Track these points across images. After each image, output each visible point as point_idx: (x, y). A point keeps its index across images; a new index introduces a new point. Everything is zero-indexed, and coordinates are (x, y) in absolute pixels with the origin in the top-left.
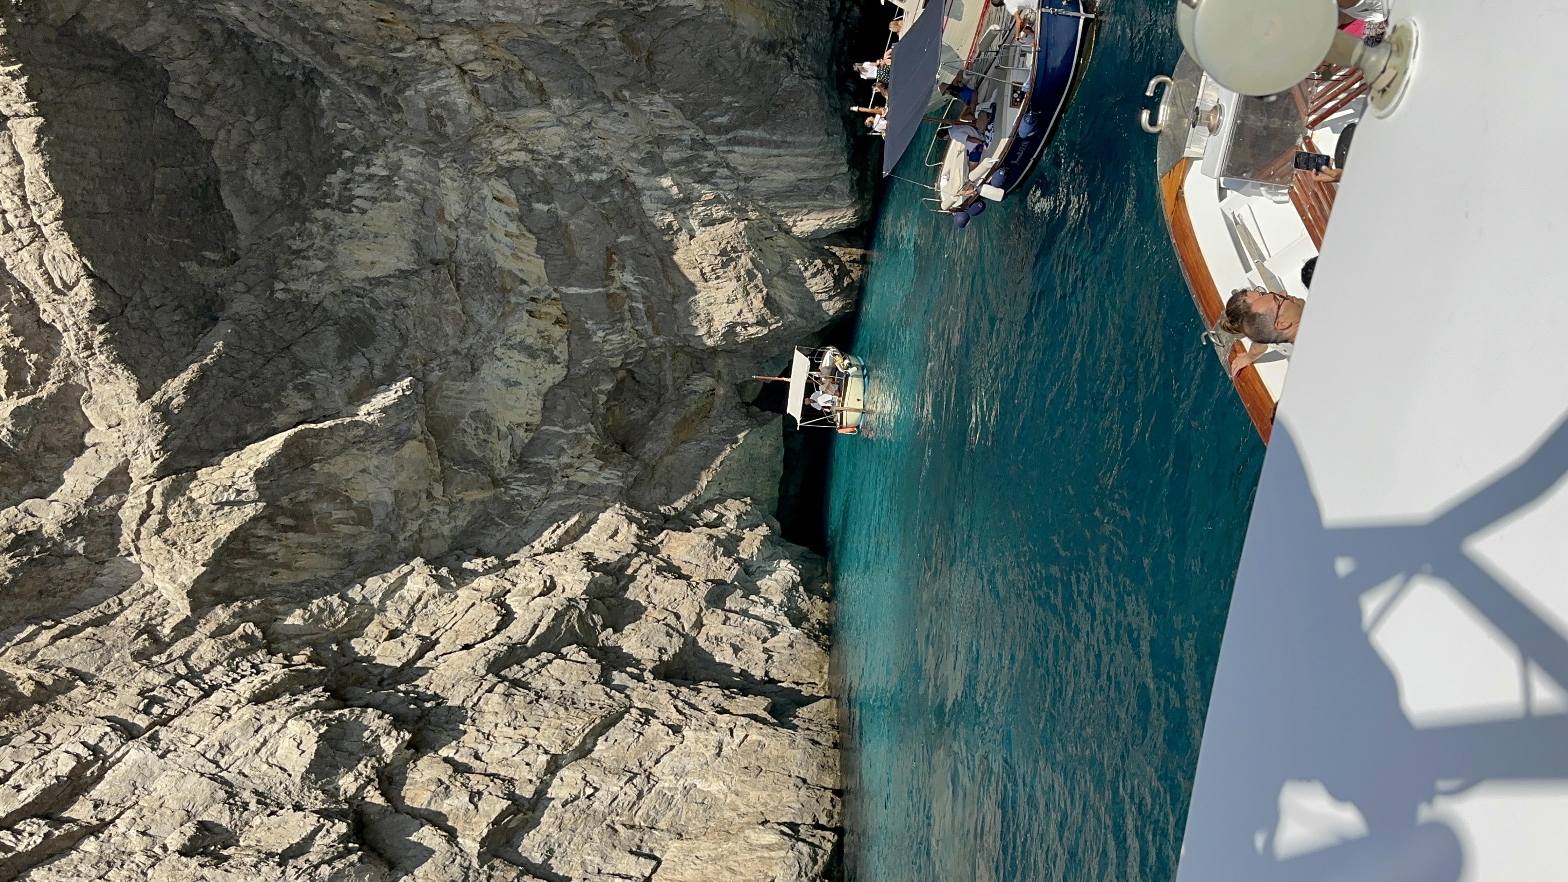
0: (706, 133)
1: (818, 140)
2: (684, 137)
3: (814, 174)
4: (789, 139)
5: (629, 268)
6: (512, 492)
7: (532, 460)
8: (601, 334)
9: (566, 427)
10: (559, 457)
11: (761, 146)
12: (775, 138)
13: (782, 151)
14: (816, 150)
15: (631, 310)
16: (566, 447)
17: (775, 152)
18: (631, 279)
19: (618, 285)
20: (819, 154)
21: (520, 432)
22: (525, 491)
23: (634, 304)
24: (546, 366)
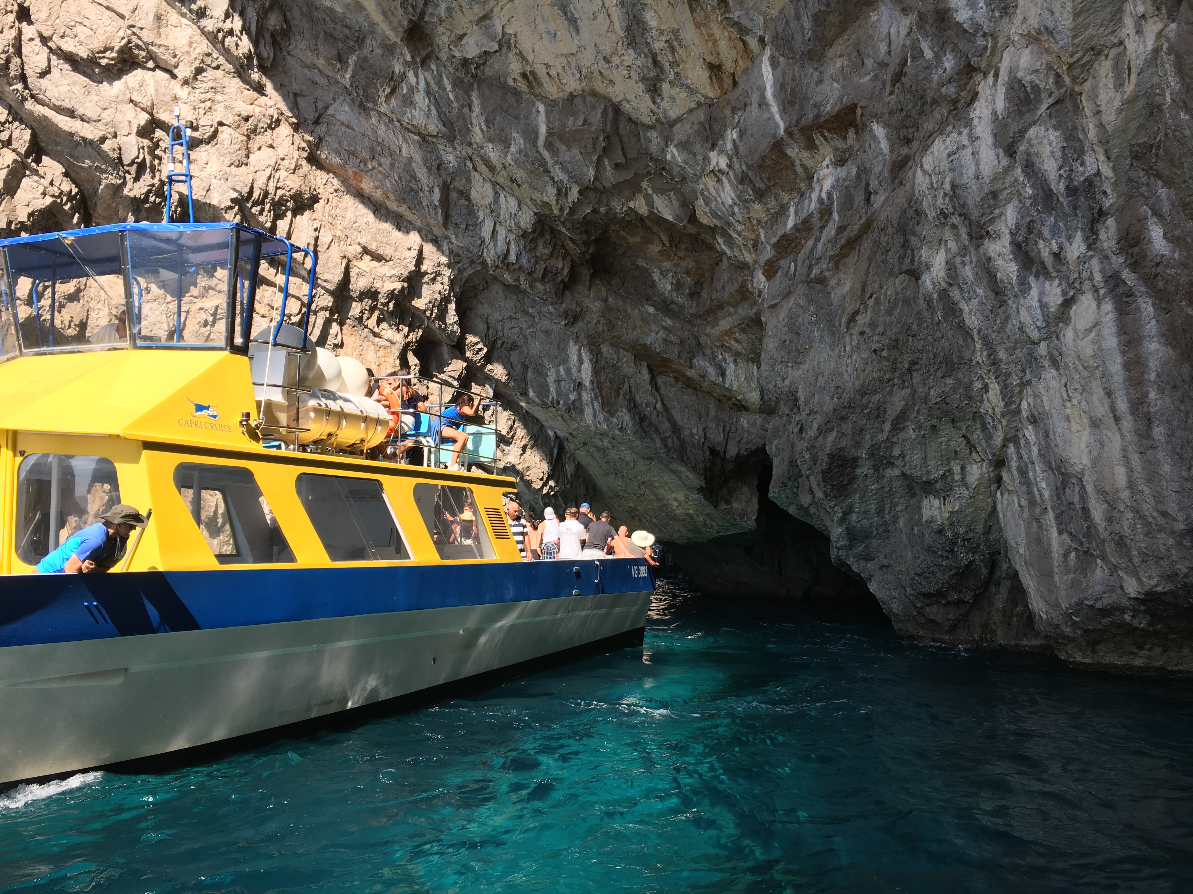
0: (1121, 211)
1: (1172, 508)
2: (1089, 159)
3: (1098, 513)
4: (1159, 431)
5: (842, 172)
6: (411, 75)
7: (474, 96)
8: (723, 163)
9: (549, 145)
10: (490, 140)
11: (1127, 366)
12: (1152, 395)
13: (1128, 423)
14: (1148, 507)
15: (783, 209)
16: (513, 149)
17: (1123, 406)
18: (827, 185)
19: (809, 163)
20: (1143, 517)
21: (515, 67)
22: (421, 99)
23: (792, 209)
24: (635, 76)
